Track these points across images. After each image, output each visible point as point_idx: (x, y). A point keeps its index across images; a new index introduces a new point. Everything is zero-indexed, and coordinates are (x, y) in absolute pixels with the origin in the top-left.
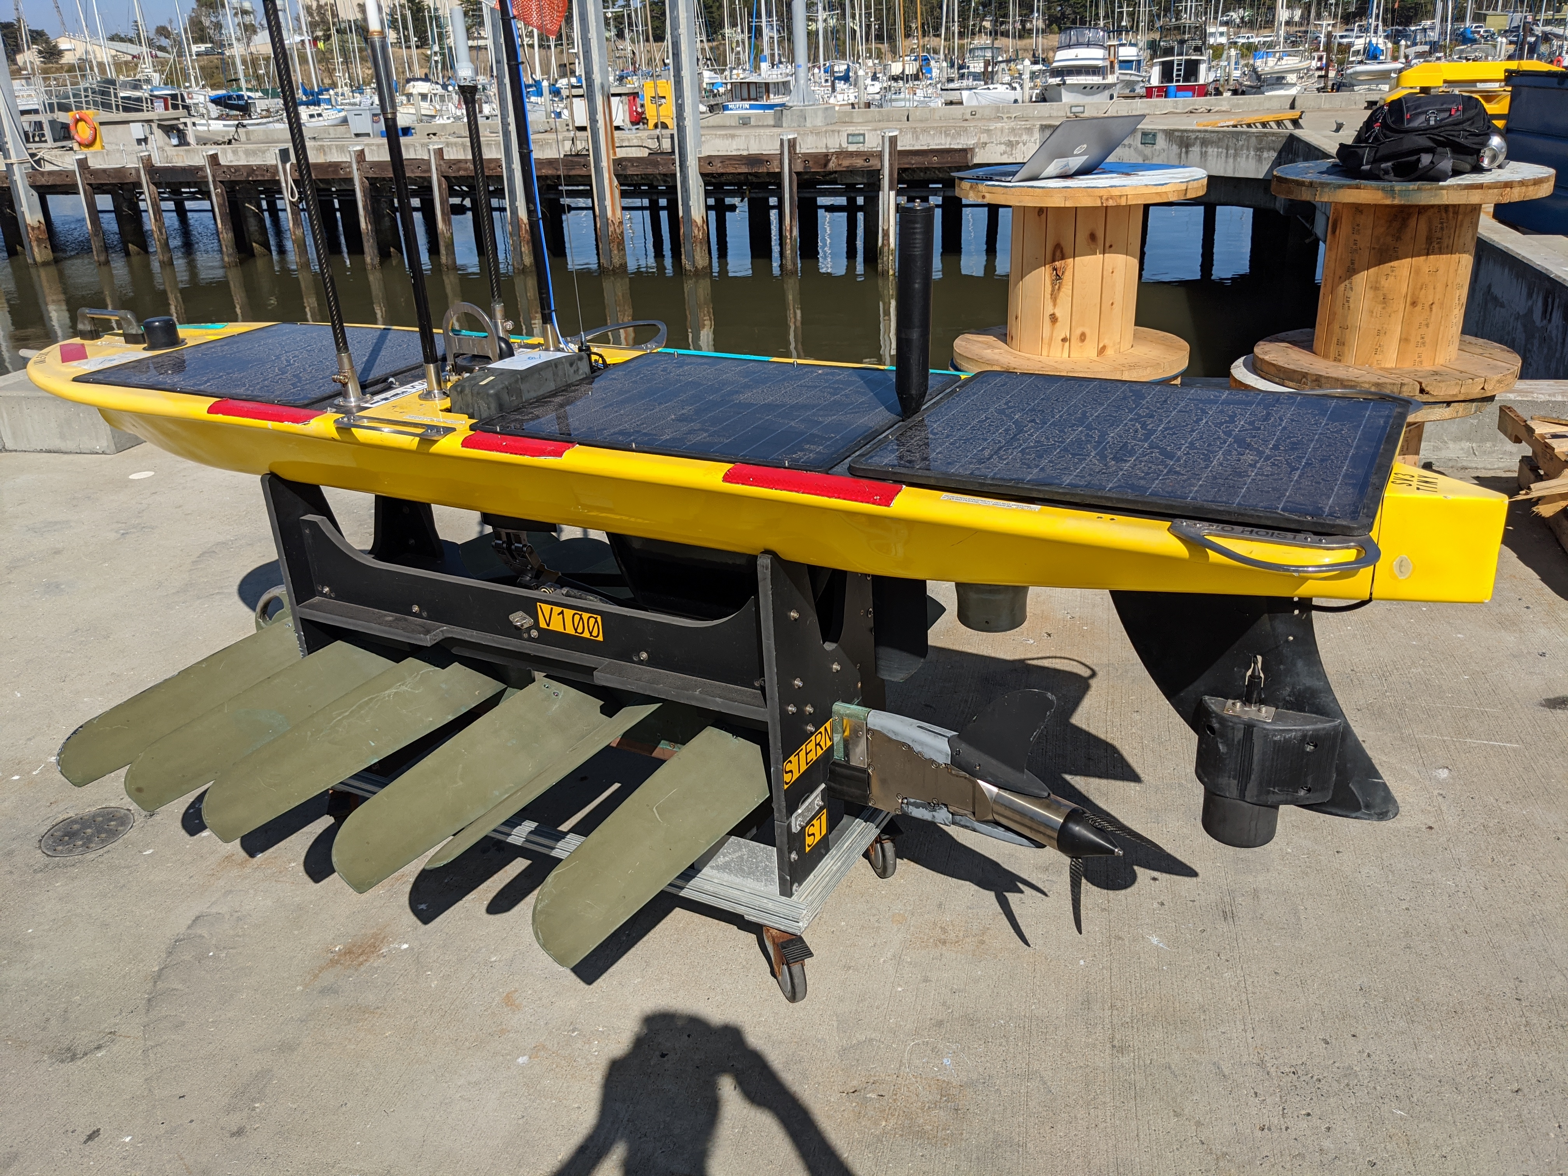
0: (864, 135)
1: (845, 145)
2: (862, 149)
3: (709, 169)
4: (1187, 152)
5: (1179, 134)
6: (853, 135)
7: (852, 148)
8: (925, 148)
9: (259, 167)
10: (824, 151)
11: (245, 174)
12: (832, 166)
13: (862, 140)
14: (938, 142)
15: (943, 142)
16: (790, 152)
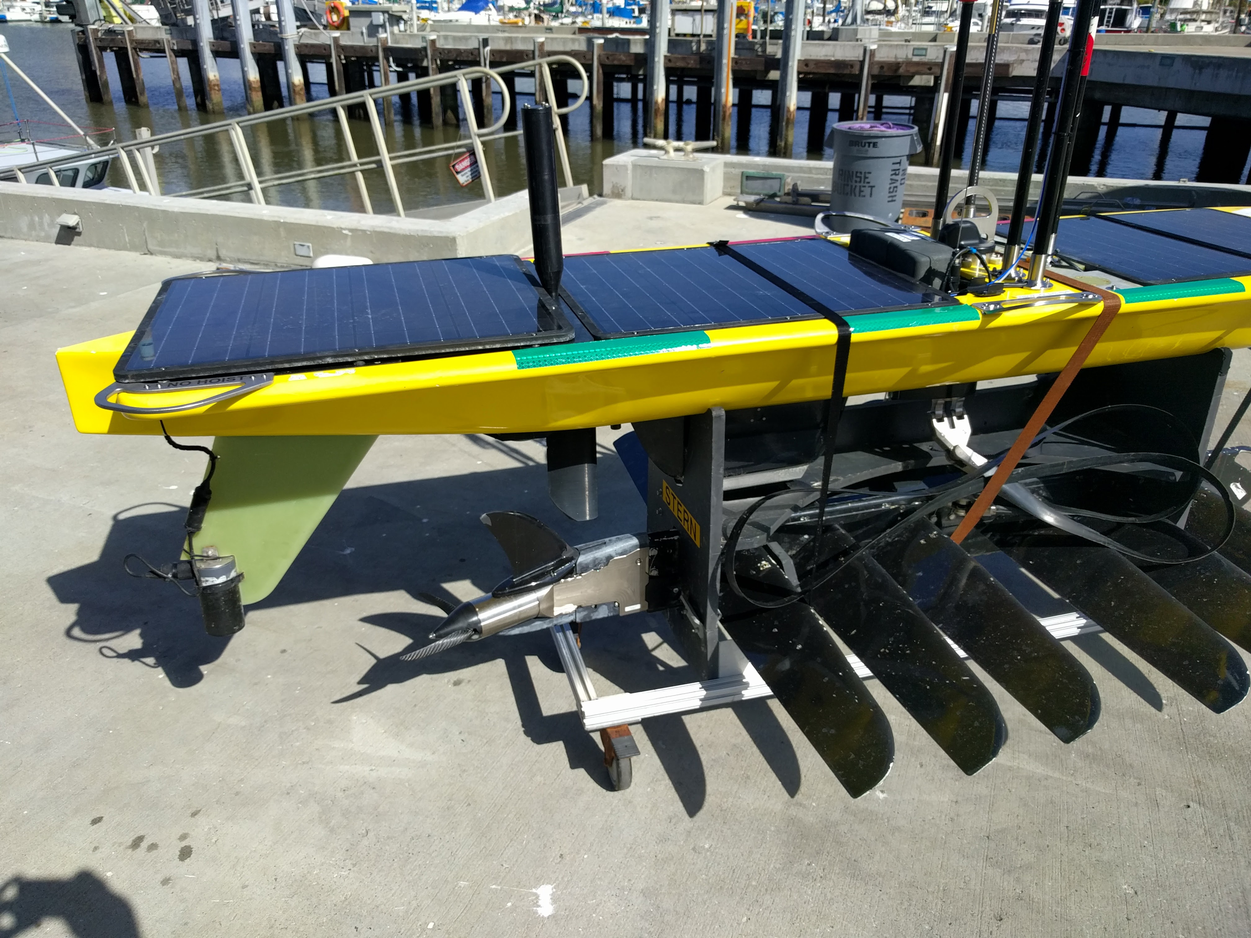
0: (927, 50)
1: (910, 56)
2: (924, 60)
3: (805, 69)
4: (1200, 73)
5: (1195, 59)
6: (918, 50)
7: (916, 59)
8: (974, 61)
9: (466, 51)
10: (893, 60)
11: (455, 55)
12: (901, 71)
13: (924, 52)
16: (870, 59)
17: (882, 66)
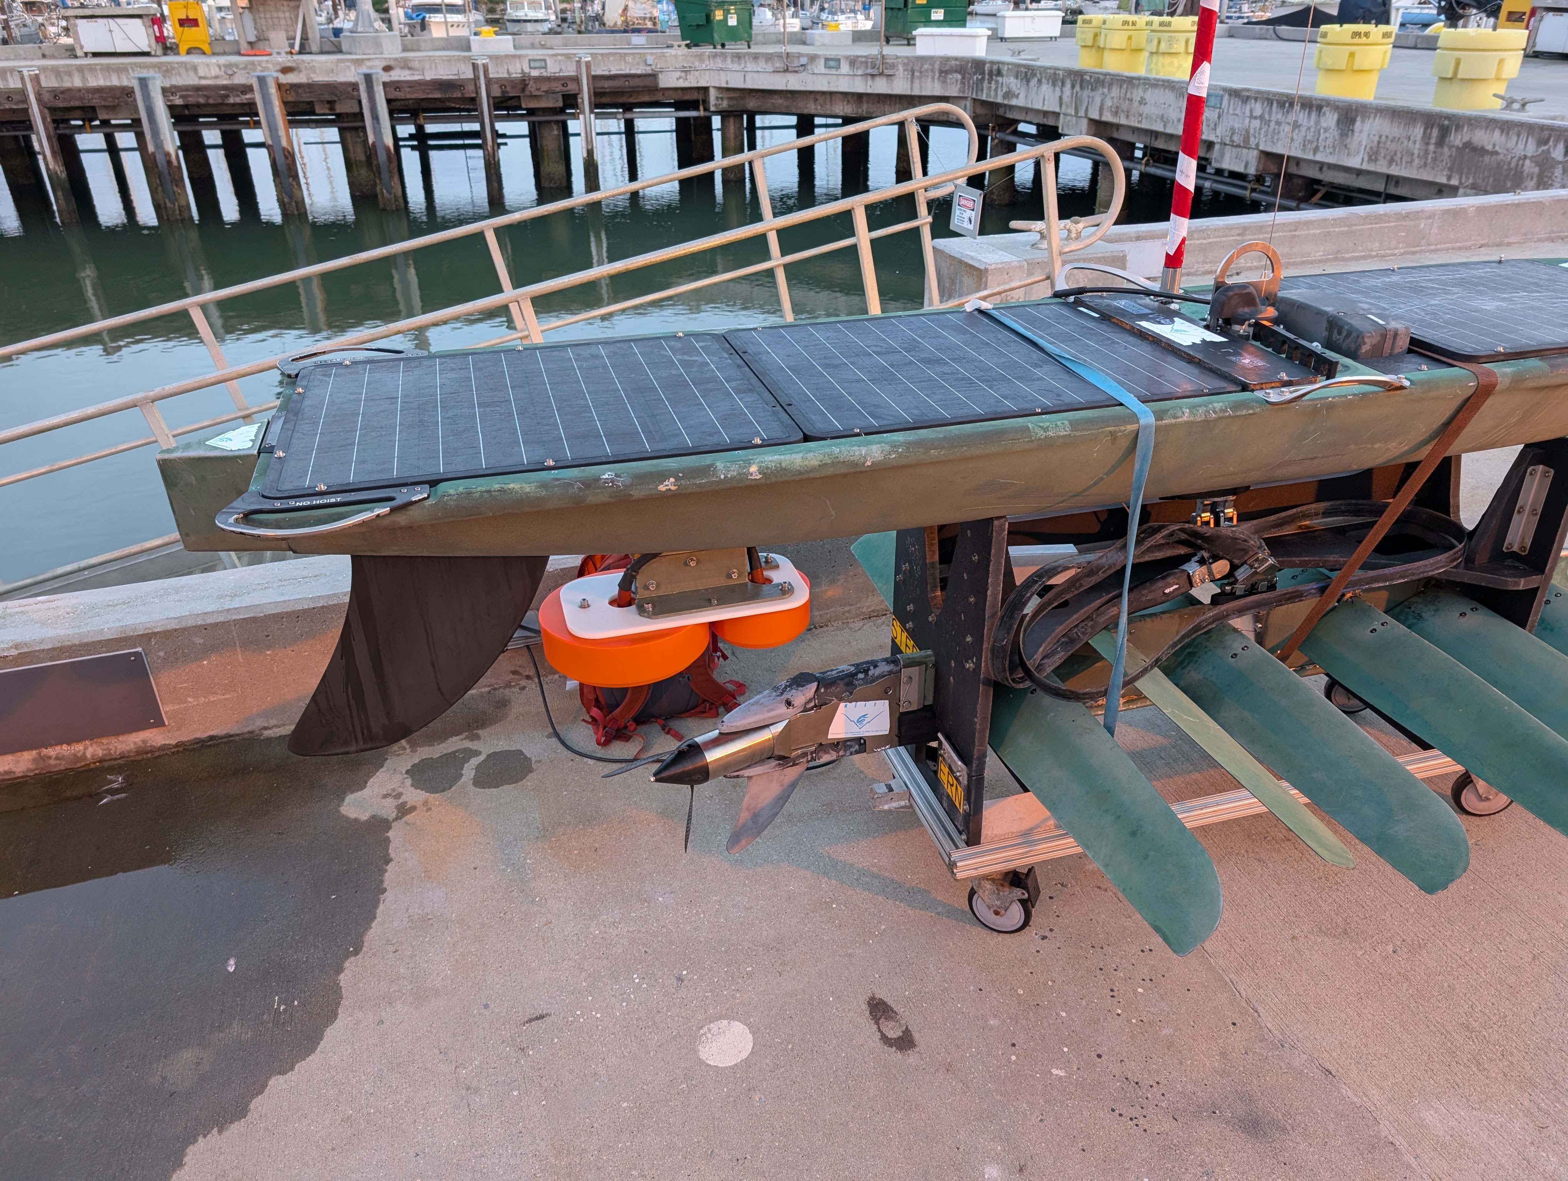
0: (545, 61)
1: (527, 70)
2: (545, 74)
5: (864, 60)
6: (535, 60)
7: (535, 73)
8: (607, 73)
10: (506, 75)
12: (530, 89)
13: (543, 64)
14: (618, 68)
15: (623, 68)
16: (485, 77)
17: (502, 83)
